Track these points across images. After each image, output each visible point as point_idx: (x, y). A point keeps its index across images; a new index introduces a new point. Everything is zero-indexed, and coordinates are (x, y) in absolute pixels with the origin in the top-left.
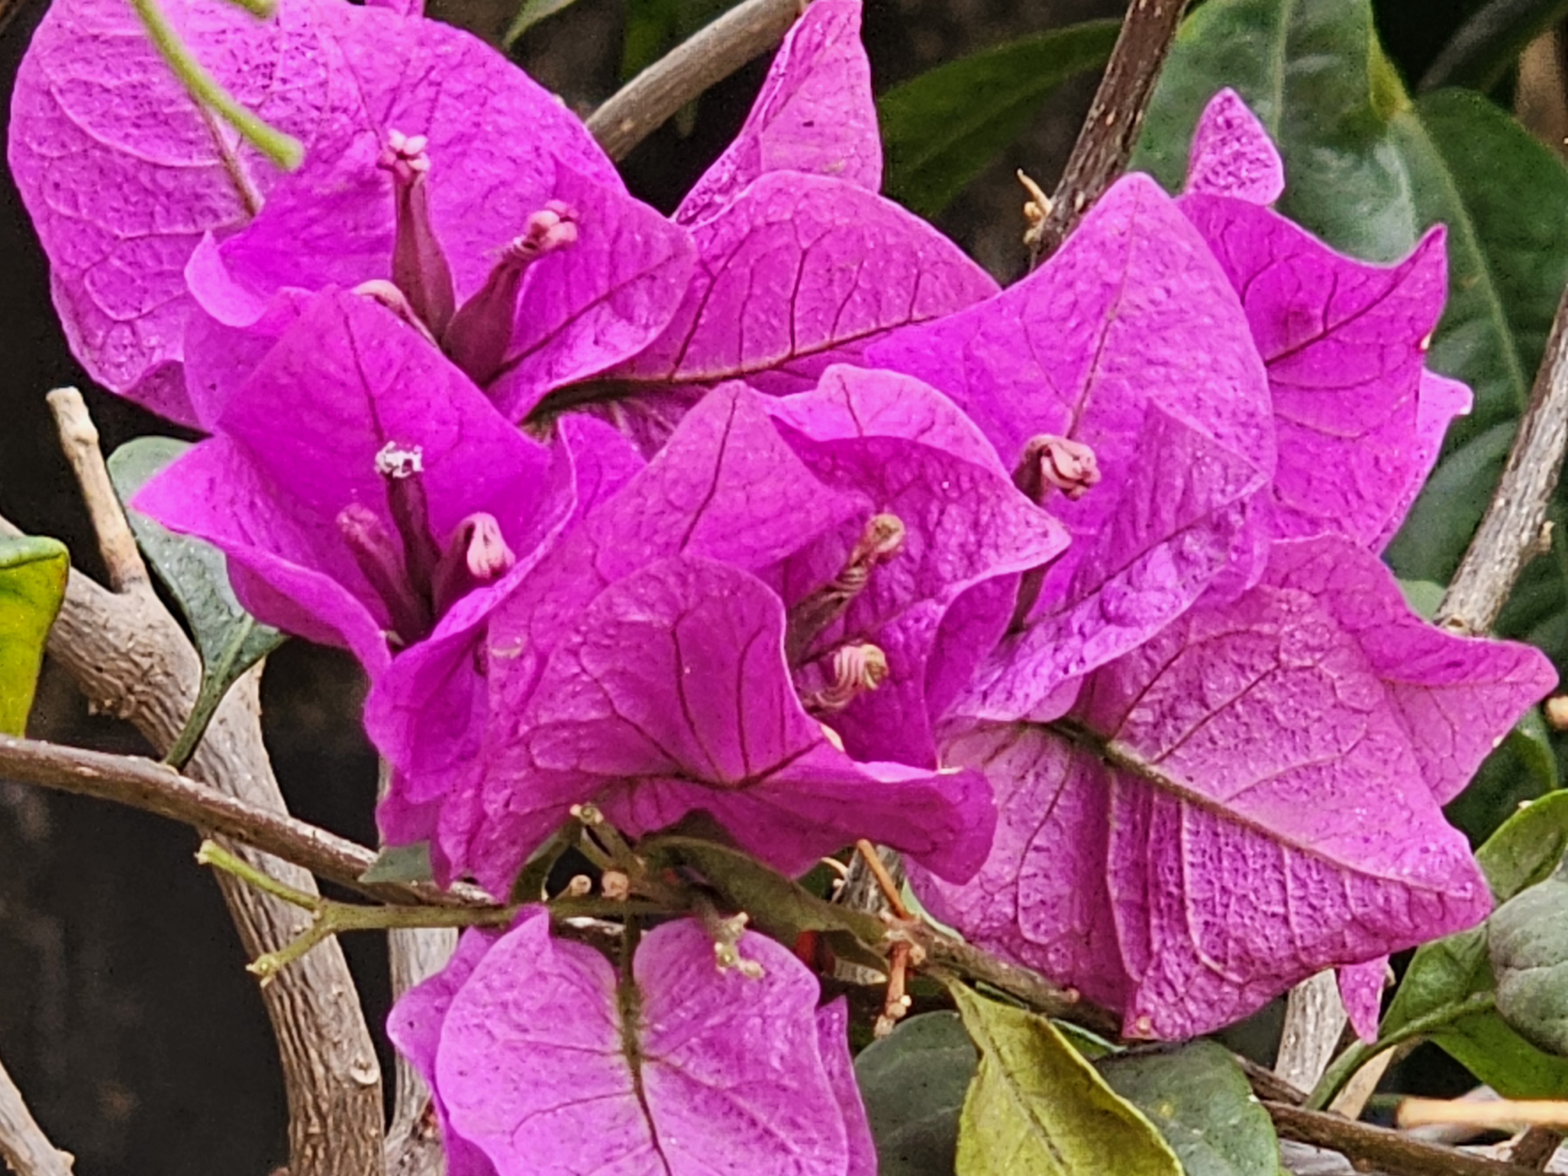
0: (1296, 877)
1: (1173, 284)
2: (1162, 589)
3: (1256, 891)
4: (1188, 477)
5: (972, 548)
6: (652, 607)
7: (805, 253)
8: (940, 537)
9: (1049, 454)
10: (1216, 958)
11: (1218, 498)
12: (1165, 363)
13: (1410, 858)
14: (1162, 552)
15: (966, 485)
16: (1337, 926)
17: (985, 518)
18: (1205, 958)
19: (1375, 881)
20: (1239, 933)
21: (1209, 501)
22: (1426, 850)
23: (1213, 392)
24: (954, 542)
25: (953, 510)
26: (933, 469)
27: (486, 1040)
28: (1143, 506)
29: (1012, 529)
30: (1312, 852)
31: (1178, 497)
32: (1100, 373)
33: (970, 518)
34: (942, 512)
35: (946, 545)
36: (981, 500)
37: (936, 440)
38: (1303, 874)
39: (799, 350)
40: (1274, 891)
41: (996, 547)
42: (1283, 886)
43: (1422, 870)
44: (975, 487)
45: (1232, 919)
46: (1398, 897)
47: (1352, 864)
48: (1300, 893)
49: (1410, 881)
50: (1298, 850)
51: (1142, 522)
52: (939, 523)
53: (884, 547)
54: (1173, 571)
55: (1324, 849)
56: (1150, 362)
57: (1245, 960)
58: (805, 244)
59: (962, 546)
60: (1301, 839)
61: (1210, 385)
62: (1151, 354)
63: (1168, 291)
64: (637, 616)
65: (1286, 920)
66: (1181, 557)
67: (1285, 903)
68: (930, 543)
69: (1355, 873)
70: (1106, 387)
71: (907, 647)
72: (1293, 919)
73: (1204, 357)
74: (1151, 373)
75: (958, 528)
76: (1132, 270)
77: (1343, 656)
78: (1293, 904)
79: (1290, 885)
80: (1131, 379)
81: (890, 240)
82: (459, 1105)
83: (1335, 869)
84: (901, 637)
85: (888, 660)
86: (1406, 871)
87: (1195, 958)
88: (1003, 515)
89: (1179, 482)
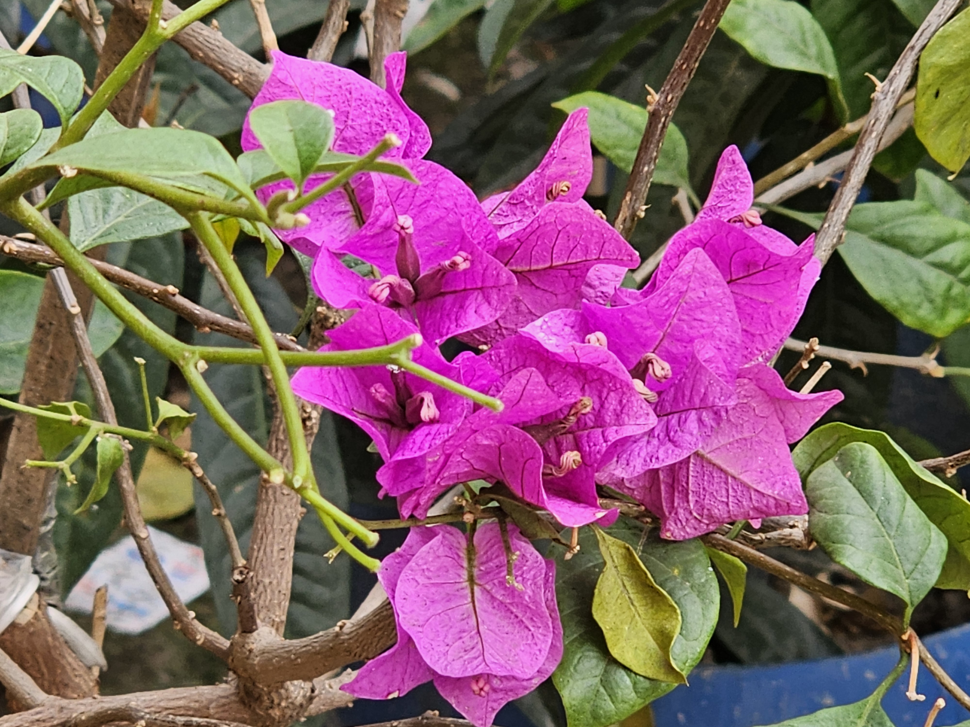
0: (733, 488)
1: (707, 291)
2: (692, 434)
3: (717, 491)
4: (706, 388)
5: (618, 412)
6: (491, 439)
7: (560, 231)
8: (607, 405)
9: (652, 363)
10: (699, 514)
11: (717, 400)
12: (701, 320)
13: (778, 486)
14: (693, 415)
15: (618, 386)
16: (747, 509)
17: (624, 401)
18: (695, 514)
19: (763, 494)
20: (709, 507)
21: (714, 401)
22: (784, 484)
23: (719, 332)
24: (612, 408)
25: (612, 394)
26: (606, 378)
27: (415, 584)
28: (687, 393)
29: (635, 409)
30: (739, 479)
31: (702, 396)
32: (675, 321)
33: (618, 399)
34: (608, 394)
35: (608, 409)
36: (624, 393)
37: (608, 367)
38: (736, 487)
39: (554, 264)
40: (724, 492)
41: (628, 415)
42: (727, 490)
43: (782, 493)
44: (622, 388)
45: (707, 501)
46: (772, 502)
47: (754, 486)
48: (734, 494)
49: (777, 497)
50: (734, 478)
51: (687, 399)
52: (606, 398)
53: (584, 411)
54: (697, 426)
55: (744, 478)
56: (695, 319)
57: (710, 516)
58: (560, 228)
59: (615, 410)
60: (735, 474)
61: (718, 329)
62: (696, 317)
63: (705, 293)
64: (486, 442)
65: (727, 504)
66: (700, 420)
67: (728, 498)
68: (602, 406)
69: (756, 491)
70: (676, 325)
71: (590, 453)
72: (730, 504)
73: (717, 318)
74: (695, 323)
75: (614, 402)
76: (691, 285)
77: (760, 398)
78: (731, 499)
79: (730, 491)
80: (687, 325)
81: (594, 228)
82: (403, 612)
83: (748, 488)
84: (588, 449)
85: (582, 457)
86: (776, 492)
87: (691, 513)
88: (632, 402)
89: (703, 391)
